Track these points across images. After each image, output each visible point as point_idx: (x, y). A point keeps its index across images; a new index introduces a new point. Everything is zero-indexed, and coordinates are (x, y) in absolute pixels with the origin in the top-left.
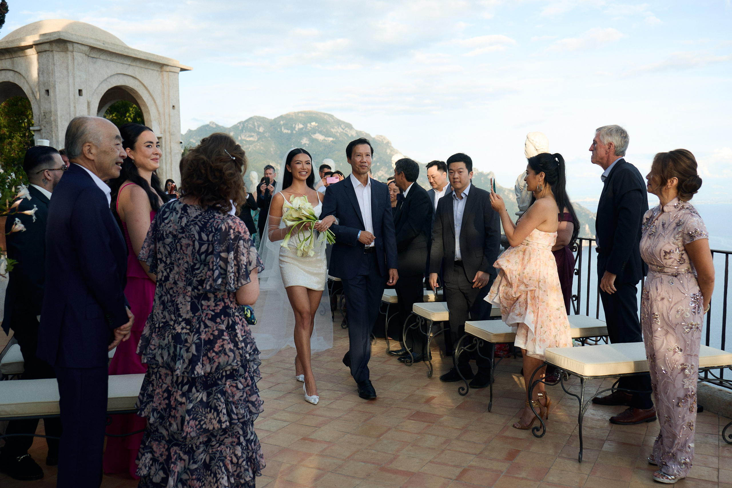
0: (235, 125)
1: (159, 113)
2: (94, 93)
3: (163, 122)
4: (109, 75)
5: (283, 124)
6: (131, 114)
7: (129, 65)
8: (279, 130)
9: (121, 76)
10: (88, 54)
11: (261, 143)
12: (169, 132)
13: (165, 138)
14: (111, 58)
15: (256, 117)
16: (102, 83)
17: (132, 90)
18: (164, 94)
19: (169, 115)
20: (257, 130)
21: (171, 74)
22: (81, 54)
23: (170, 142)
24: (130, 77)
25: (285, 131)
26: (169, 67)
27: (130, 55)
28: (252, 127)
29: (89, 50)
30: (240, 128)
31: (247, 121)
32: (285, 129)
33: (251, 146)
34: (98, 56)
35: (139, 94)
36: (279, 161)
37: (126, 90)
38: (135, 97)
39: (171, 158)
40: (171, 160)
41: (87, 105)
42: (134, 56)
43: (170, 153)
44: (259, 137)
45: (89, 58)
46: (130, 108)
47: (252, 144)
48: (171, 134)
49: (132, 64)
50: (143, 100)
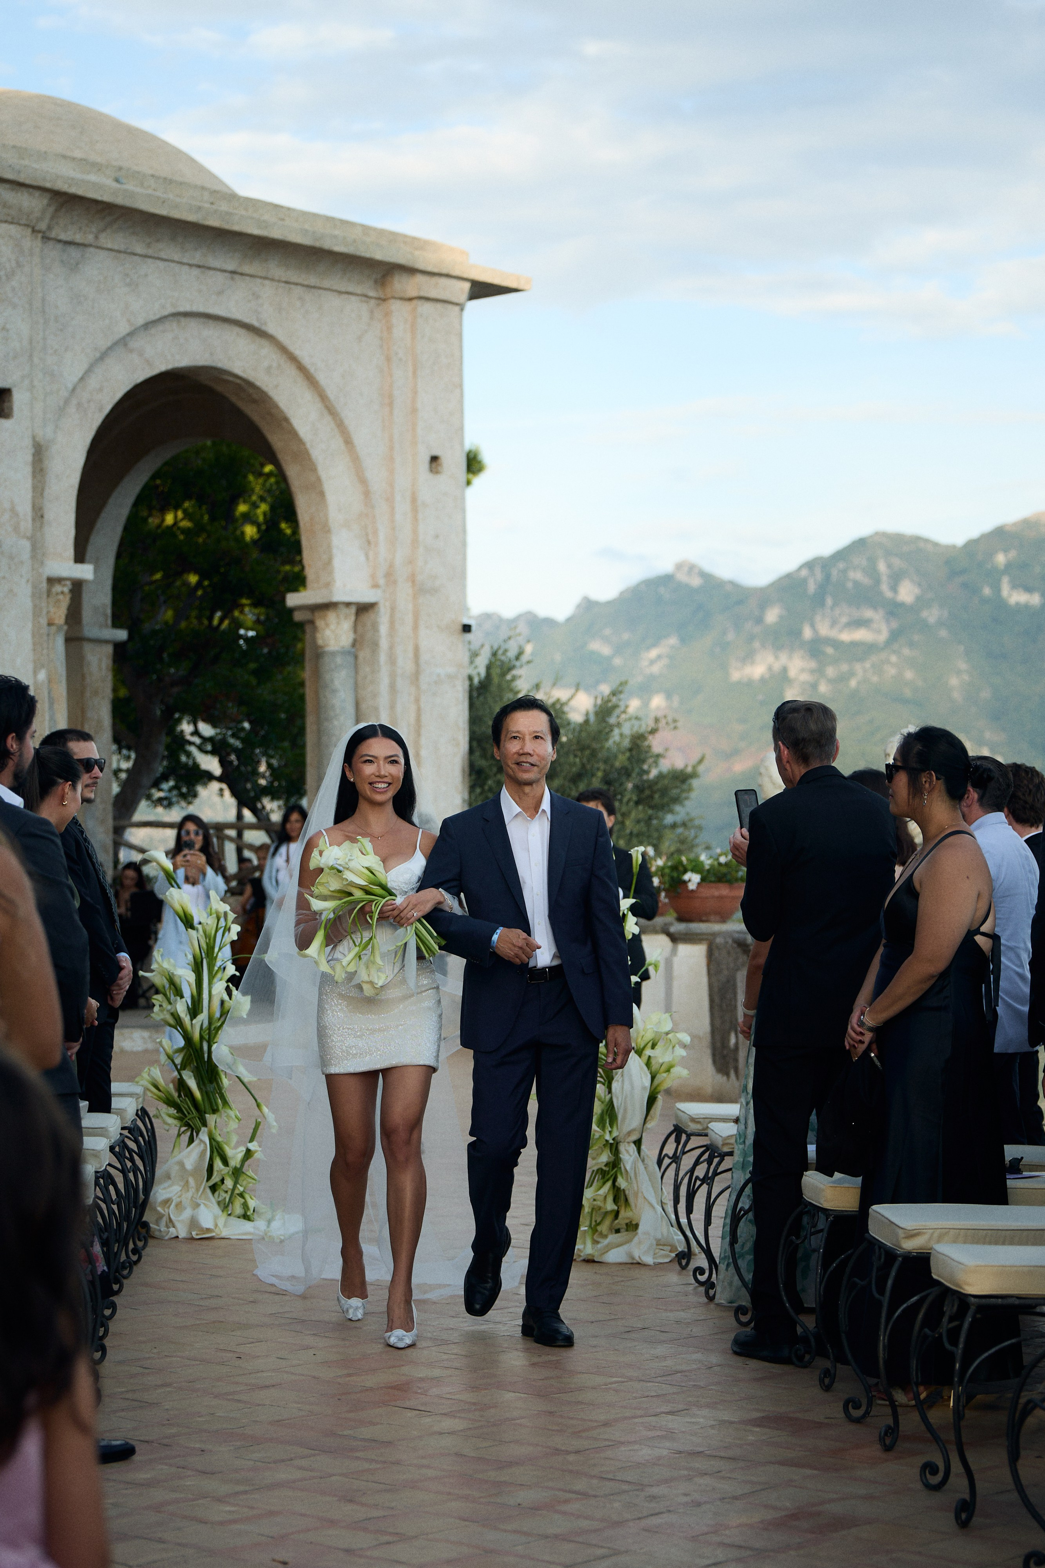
0: (789, 576)
1: (367, 494)
2: (67, 402)
3: (382, 536)
4: (140, 321)
5: (1009, 566)
6: (255, 506)
7: (233, 272)
8: (987, 591)
9: (193, 323)
10: (43, 226)
11: (906, 651)
12: (412, 579)
13: (393, 609)
14: (149, 245)
15: (884, 535)
16: (103, 356)
17: (245, 387)
18: (391, 405)
19: (414, 500)
20: (889, 594)
21: (426, 308)
22: (13, 229)
23: (416, 627)
24: (237, 330)
25: (1017, 597)
26: (420, 279)
27: (236, 228)
28: (866, 581)
29: (52, 209)
30: (812, 587)
31: (841, 555)
32: (1014, 586)
33: (858, 667)
34: (90, 238)
35: (277, 407)
36: (988, 735)
37: (219, 388)
38: (256, 418)
39: (417, 701)
40: (419, 710)
41: (29, 458)
42: (256, 231)
43: (416, 677)
44: (894, 625)
45: (51, 243)
46: (251, 478)
47: (861, 660)
48: (420, 590)
49: (247, 269)
50: (294, 434)
